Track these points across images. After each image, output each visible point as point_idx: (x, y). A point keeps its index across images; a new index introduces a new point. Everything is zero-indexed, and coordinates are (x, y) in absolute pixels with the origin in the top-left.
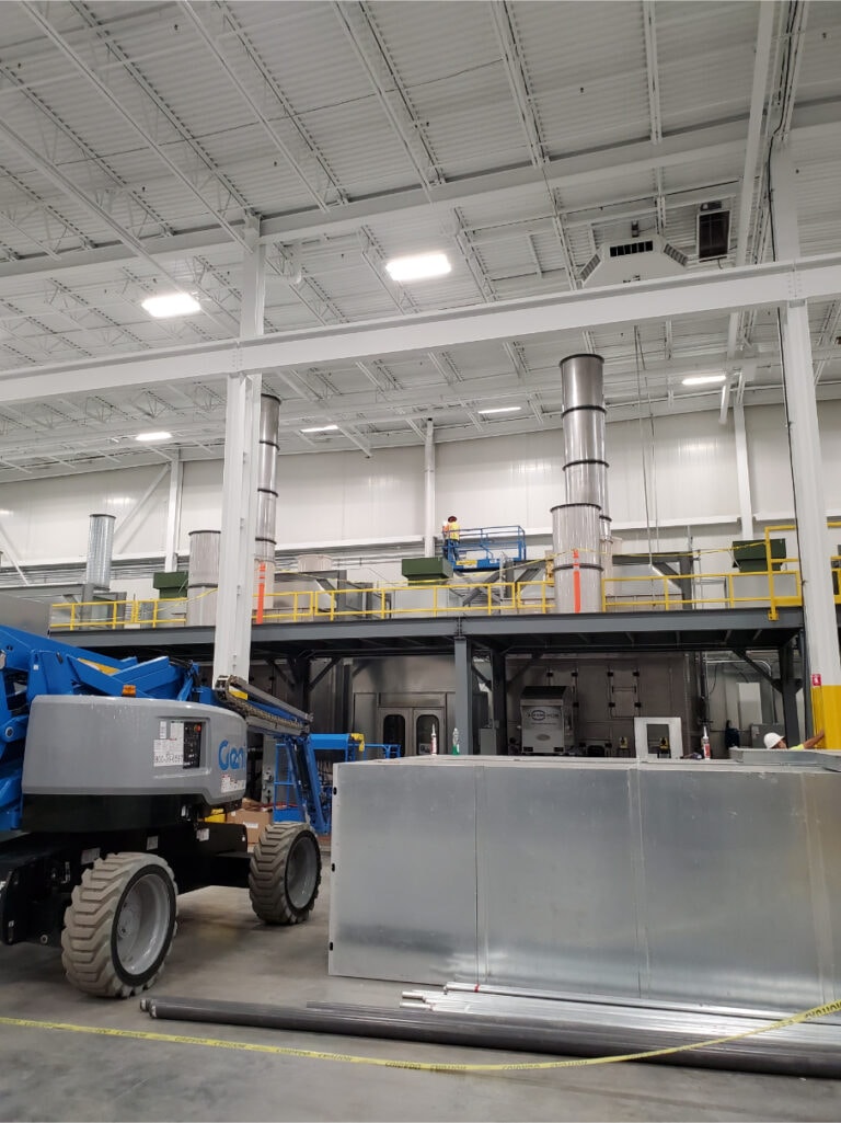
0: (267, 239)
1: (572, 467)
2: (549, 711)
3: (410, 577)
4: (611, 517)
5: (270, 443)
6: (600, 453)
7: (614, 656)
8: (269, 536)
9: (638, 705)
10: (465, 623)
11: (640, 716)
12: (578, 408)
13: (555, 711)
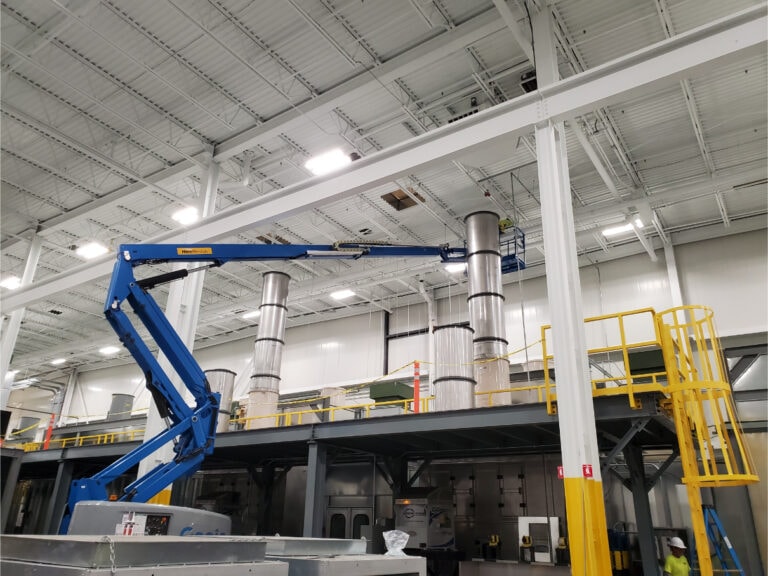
0: (218, 157)
1: (473, 299)
2: (417, 509)
3: (377, 399)
4: (507, 340)
5: (279, 306)
6: (495, 286)
7: (504, 460)
8: (274, 373)
9: (523, 505)
10: (317, 430)
11: (524, 516)
12: (477, 253)
13: (421, 510)
